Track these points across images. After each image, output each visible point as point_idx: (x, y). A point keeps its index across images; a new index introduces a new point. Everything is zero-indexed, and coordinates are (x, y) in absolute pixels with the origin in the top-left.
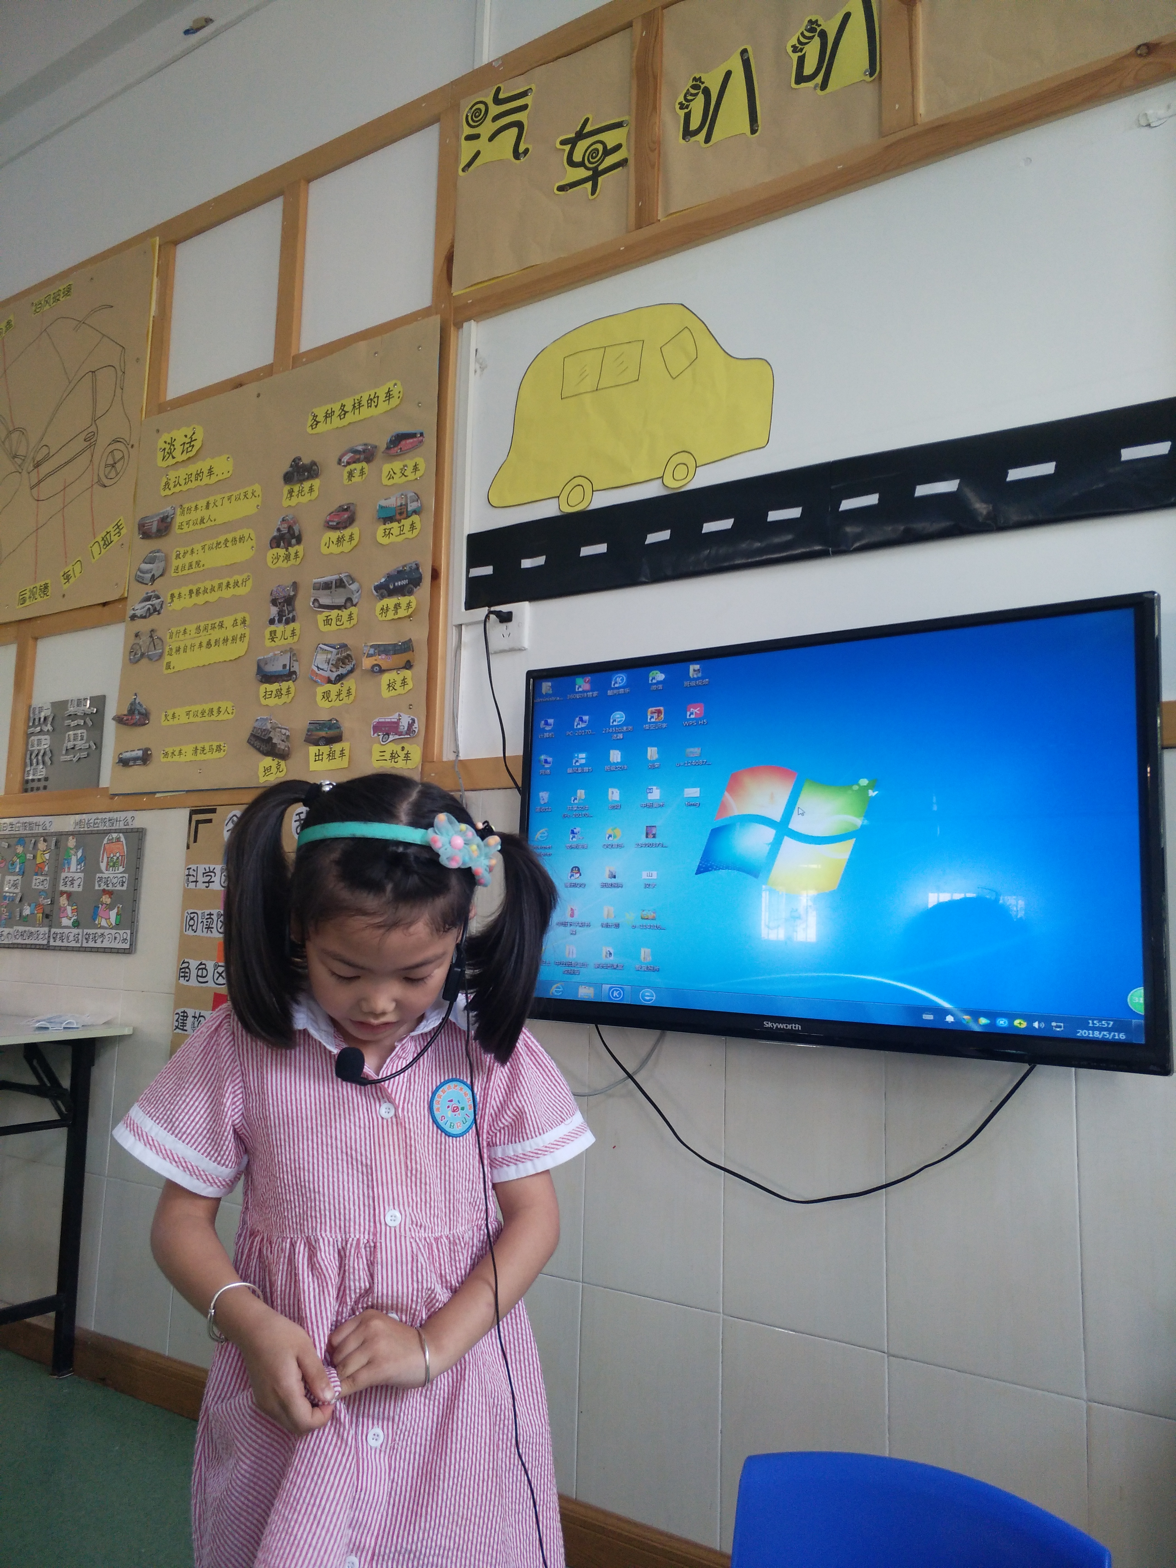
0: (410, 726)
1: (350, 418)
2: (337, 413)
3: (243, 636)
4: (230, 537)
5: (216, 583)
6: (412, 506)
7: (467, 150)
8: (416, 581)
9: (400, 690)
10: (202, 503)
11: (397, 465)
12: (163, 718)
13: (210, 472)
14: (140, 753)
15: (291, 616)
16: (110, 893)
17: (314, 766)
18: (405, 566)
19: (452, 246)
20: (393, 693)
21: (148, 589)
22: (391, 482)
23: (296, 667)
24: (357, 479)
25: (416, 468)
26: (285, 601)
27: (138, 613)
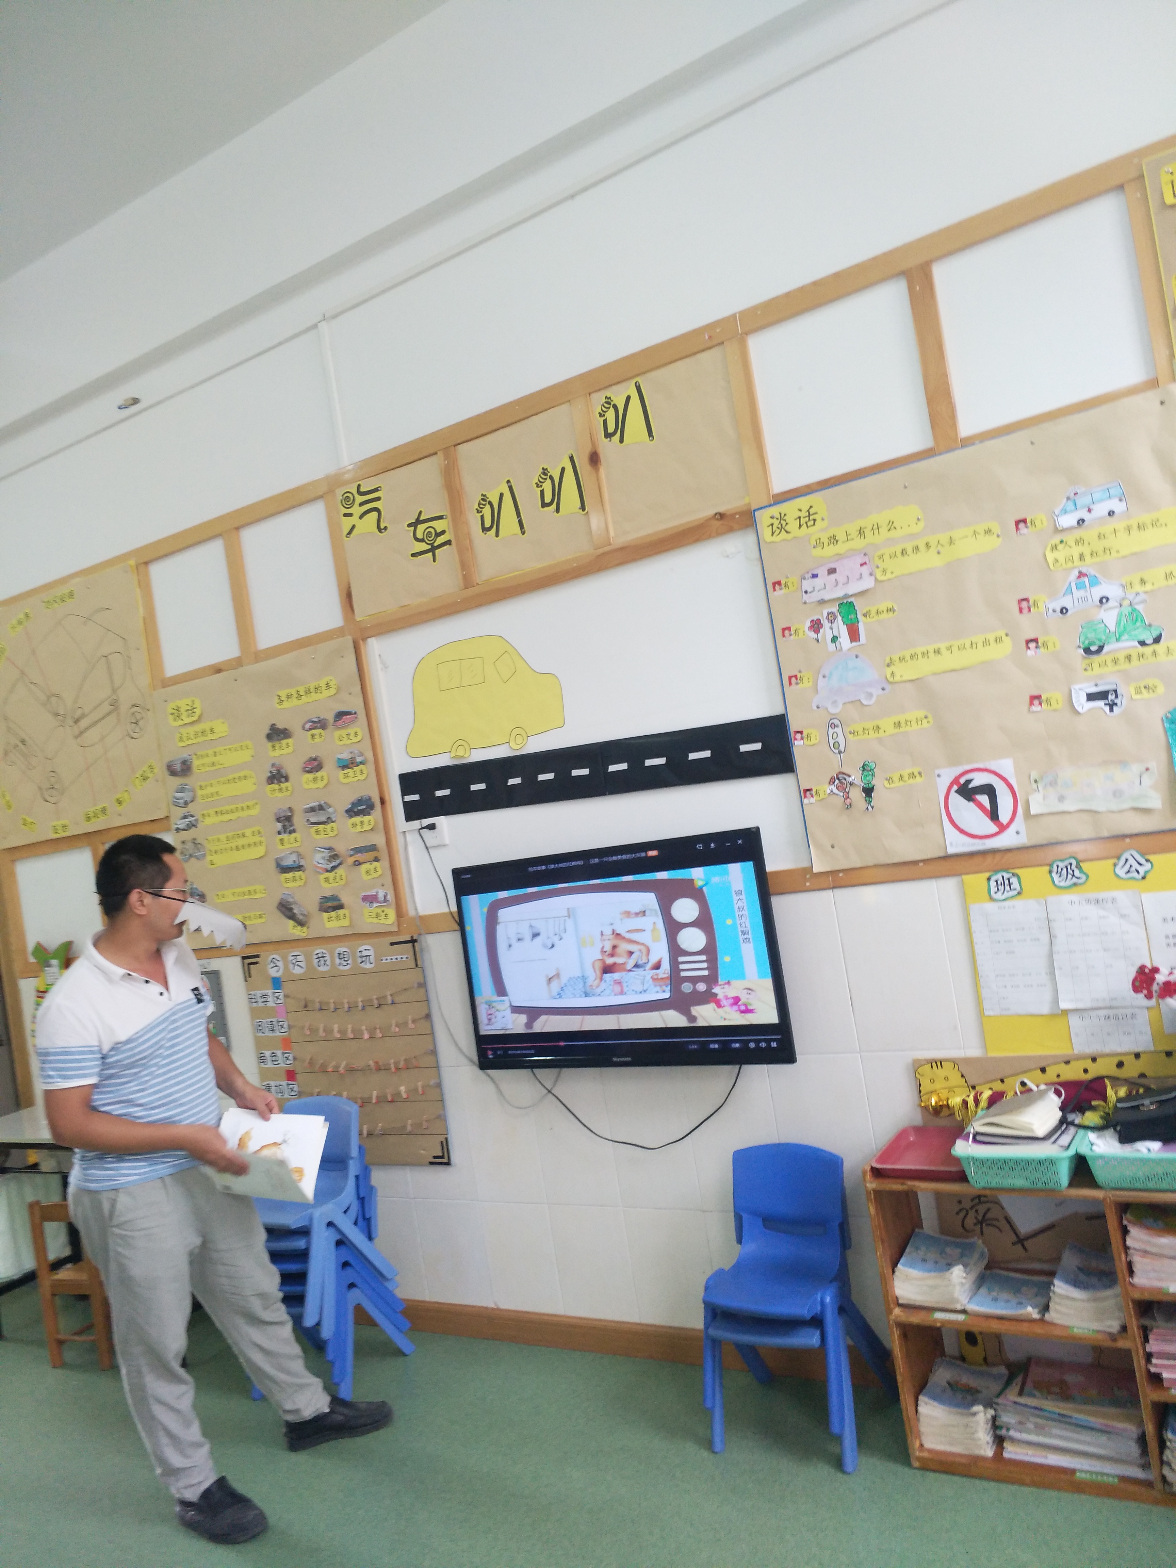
0: (385, 897)
1: (304, 699)
2: (295, 695)
3: (261, 843)
4: (236, 775)
5: (233, 807)
6: (359, 759)
7: (347, 524)
8: (371, 807)
9: (375, 875)
10: (210, 752)
11: (343, 732)
12: (216, 897)
13: (212, 731)
15: (292, 829)
17: (326, 926)
18: (362, 796)
19: (349, 587)
20: (370, 877)
21: (186, 811)
22: (342, 743)
23: (302, 863)
24: (317, 740)
25: (356, 735)
26: (286, 819)
27: (181, 827)
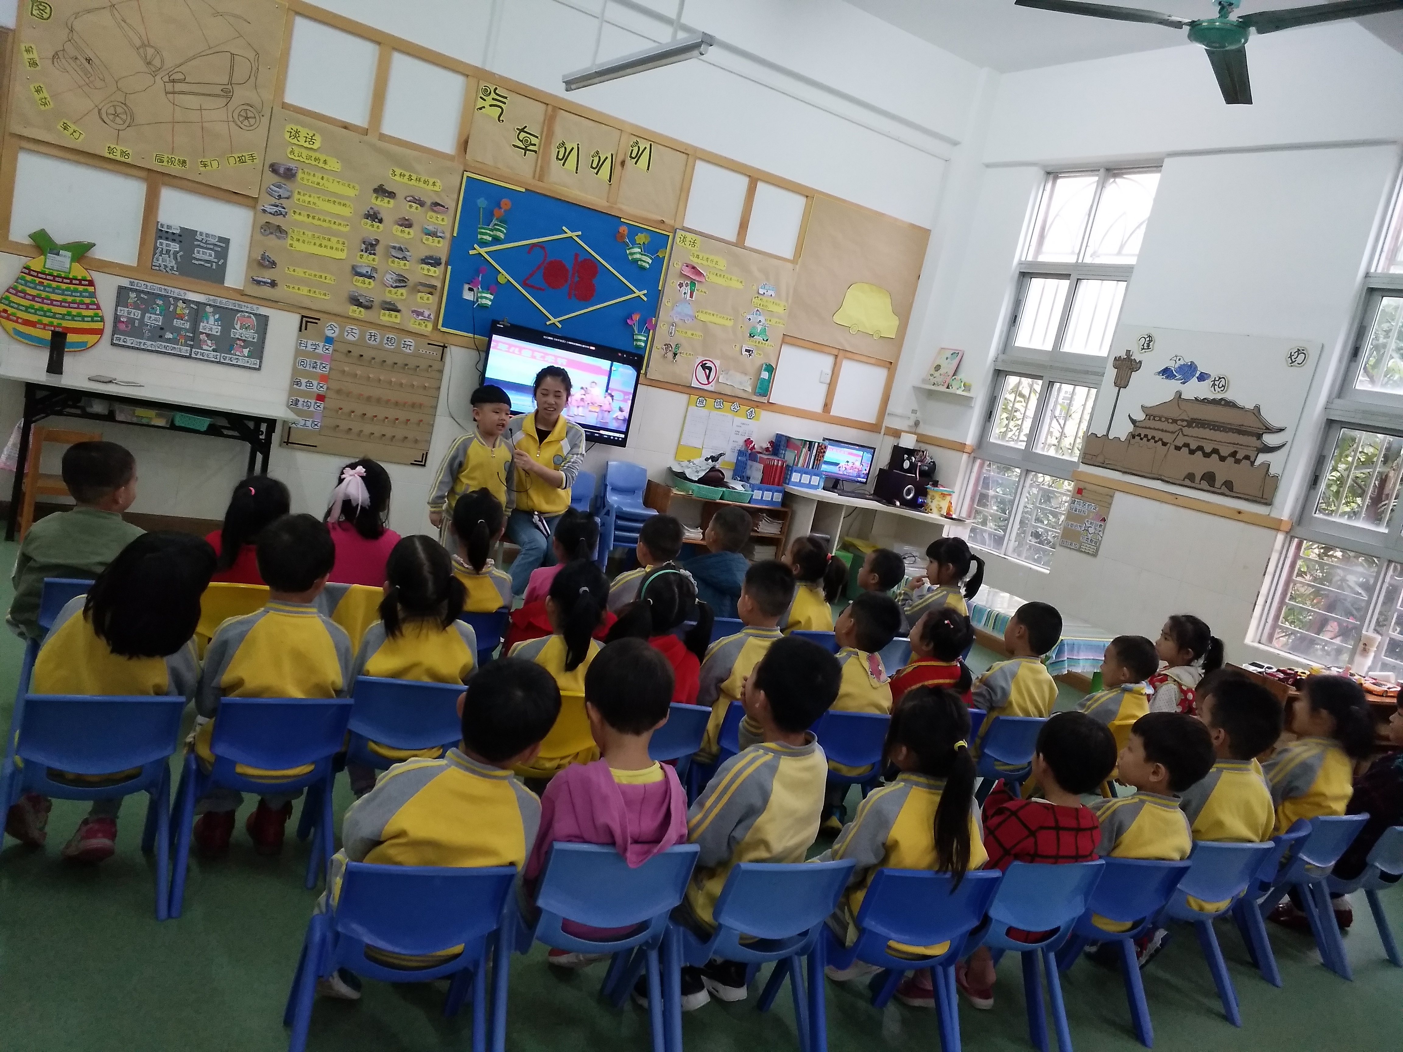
0: (429, 315)
1: (413, 182)
2: (407, 177)
3: (342, 250)
4: (337, 200)
5: (326, 218)
6: (439, 234)
7: (480, 103)
8: (439, 264)
9: (426, 301)
11: (434, 215)
12: (287, 269)
13: (325, 162)
14: (269, 281)
15: (372, 252)
16: (244, 341)
17: (382, 318)
18: (434, 255)
19: (468, 138)
20: (423, 301)
21: (278, 202)
22: (430, 220)
23: (375, 275)
24: (413, 209)
25: (443, 220)
26: (370, 245)
27: (268, 210)
